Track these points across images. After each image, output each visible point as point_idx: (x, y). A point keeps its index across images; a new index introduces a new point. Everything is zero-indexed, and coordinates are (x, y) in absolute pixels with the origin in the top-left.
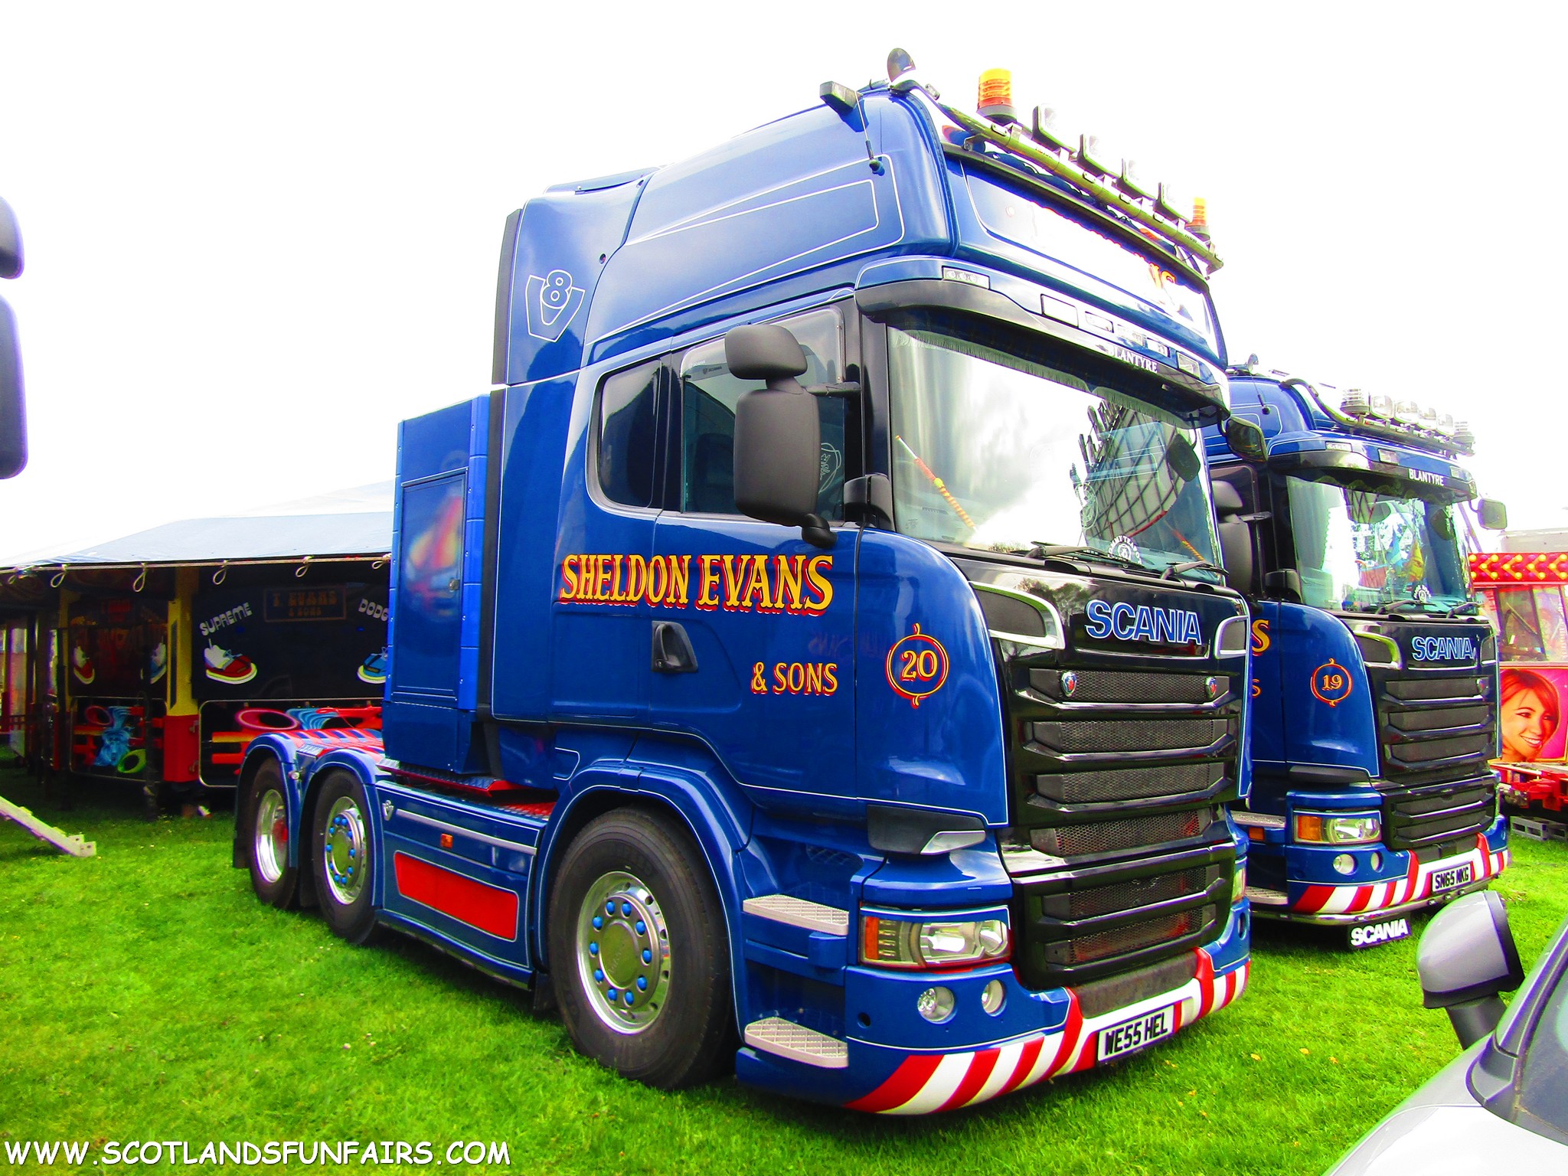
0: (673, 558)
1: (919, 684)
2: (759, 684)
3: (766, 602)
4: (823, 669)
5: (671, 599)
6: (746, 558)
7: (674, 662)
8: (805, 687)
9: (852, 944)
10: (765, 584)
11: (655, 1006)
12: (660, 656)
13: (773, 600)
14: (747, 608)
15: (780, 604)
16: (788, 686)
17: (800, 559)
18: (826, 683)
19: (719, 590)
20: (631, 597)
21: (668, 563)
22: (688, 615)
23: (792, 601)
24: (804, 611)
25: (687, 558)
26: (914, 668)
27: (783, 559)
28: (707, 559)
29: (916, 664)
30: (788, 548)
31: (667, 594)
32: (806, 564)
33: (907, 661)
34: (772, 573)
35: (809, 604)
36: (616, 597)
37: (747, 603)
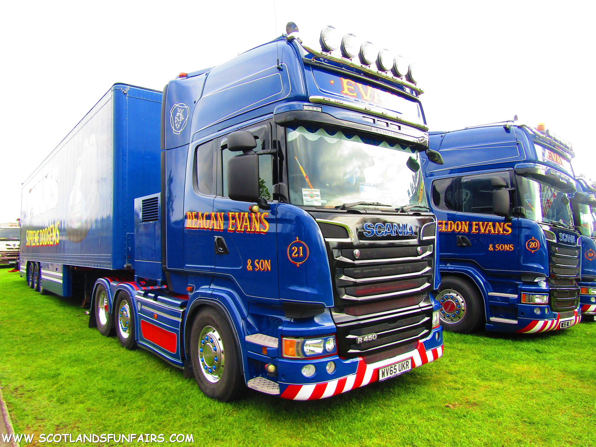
0: (463, 222)
1: (533, 249)
2: (491, 248)
3: (493, 232)
4: (509, 246)
5: (463, 231)
6: (486, 223)
7: (465, 244)
8: (504, 249)
9: (519, 300)
10: (492, 228)
11: (459, 317)
12: (460, 243)
13: (495, 231)
14: (487, 233)
15: (496, 232)
16: (499, 249)
17: (502, 223)
18: (510, 248)
19: (479, 229)
20: (449, 230)
21: (462, 224)
22: (469, 234)
23: (500, 232)
24: (504, 234)
25: (468, 222)
26: (532, 245)
27: (497, 223)
28: (474, 223)
29: (533, 245)
30: (500, 221)
31: (461, 229)
32: (504, 224)
33: (531, 244)
34: (494, 226)
35: (505, 232)
36: (443, 230)
37: (487, 232)
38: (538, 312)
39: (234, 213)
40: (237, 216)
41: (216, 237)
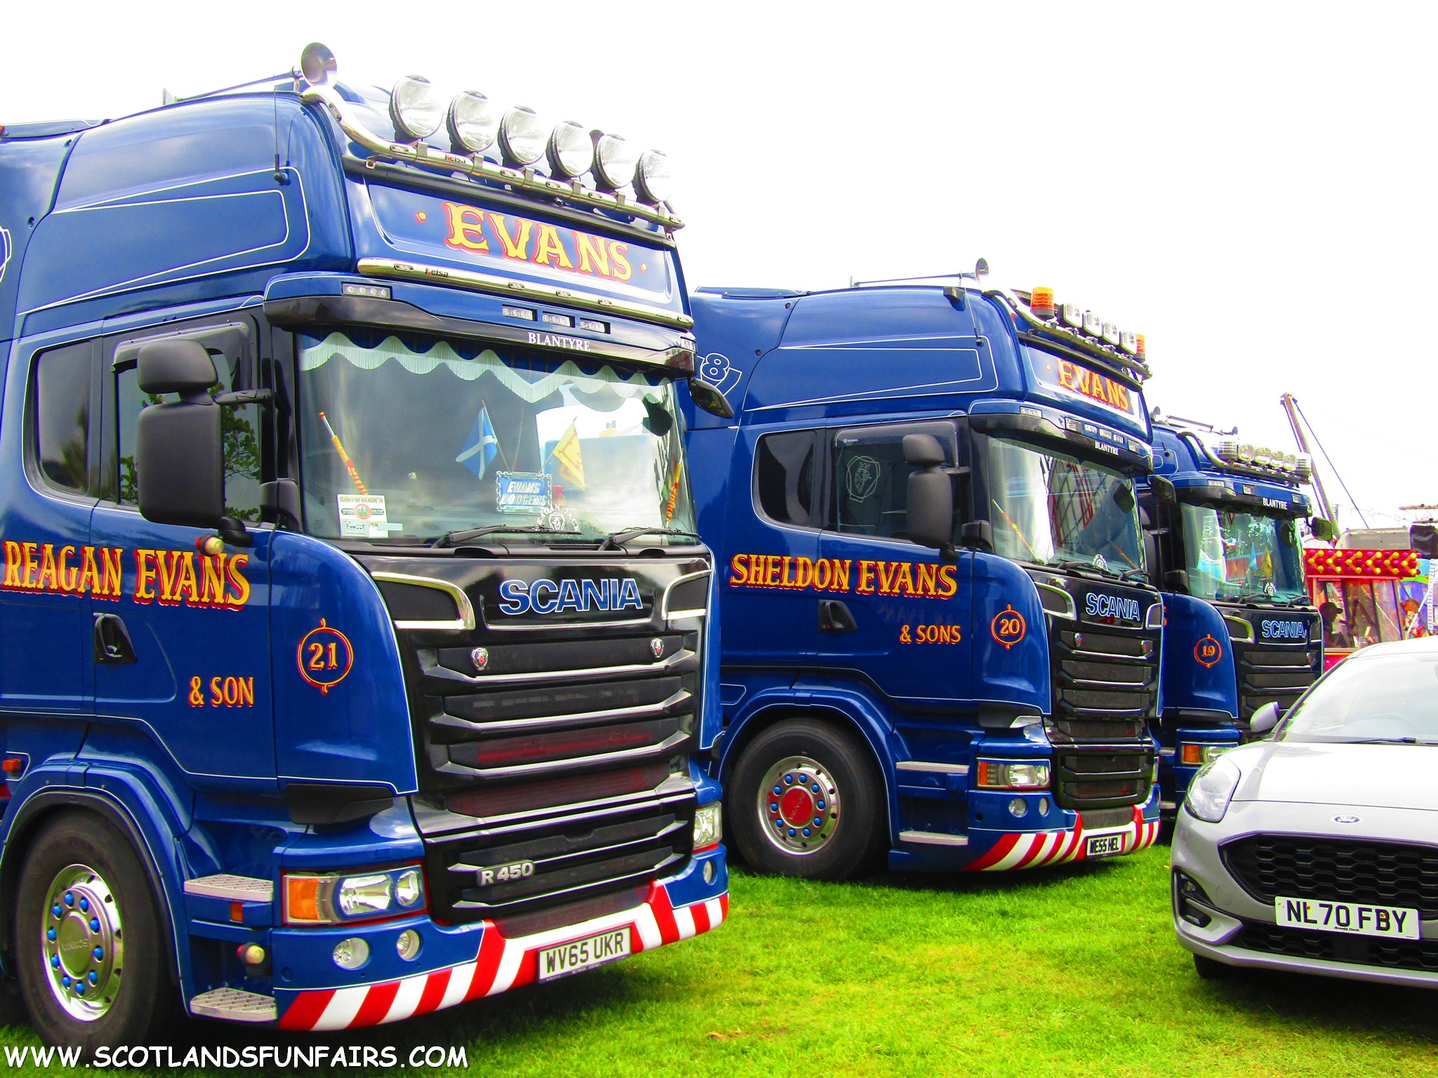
0: (837, 562)
1: (1010, 637)
2: (905, 637)
3: (911, 590)
4: (951, 629)
5: (835, 586)
6: (895, 564)
7: (839, 626)
8: (939, 639)
9: (971, 779)
10: (909, 580)
12: (828, 621)
13: (916, 589)
14: (896, 593)
15: (920, 592)
16: (927, 639)
17: (934, 566)
18: (953, 637)
19: (875, 582)
20: (799, 583)
21: (832, 566)
22: (851, 597)
23: (929, 591)
24: (937, 597)
25: (848, 562)
26: (1007, 629)
27: (922, 566)
28: (865, 564)
29: (1008, 626)
30: (928, 561)
31: (831, 583)
32: (938, 570)
33: (1004, 624)
34: (915, 573)
35: (940, 592)
36: (785, 583)
37: (896, 590)
38: (1017, 810)
39: (152, 552)
40: (161, 560)
41: (100, 616)
